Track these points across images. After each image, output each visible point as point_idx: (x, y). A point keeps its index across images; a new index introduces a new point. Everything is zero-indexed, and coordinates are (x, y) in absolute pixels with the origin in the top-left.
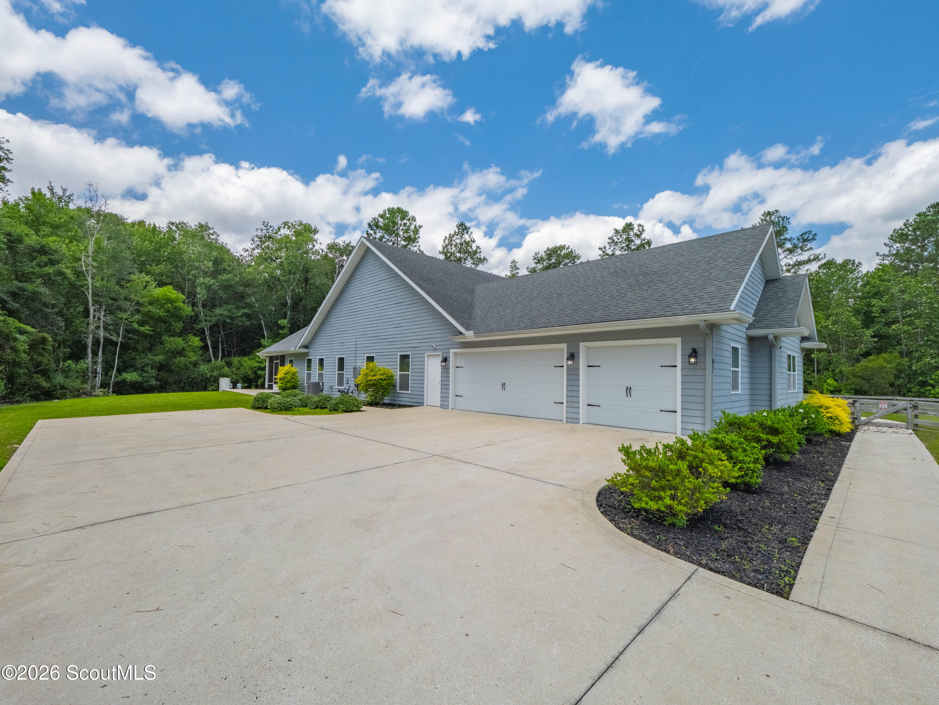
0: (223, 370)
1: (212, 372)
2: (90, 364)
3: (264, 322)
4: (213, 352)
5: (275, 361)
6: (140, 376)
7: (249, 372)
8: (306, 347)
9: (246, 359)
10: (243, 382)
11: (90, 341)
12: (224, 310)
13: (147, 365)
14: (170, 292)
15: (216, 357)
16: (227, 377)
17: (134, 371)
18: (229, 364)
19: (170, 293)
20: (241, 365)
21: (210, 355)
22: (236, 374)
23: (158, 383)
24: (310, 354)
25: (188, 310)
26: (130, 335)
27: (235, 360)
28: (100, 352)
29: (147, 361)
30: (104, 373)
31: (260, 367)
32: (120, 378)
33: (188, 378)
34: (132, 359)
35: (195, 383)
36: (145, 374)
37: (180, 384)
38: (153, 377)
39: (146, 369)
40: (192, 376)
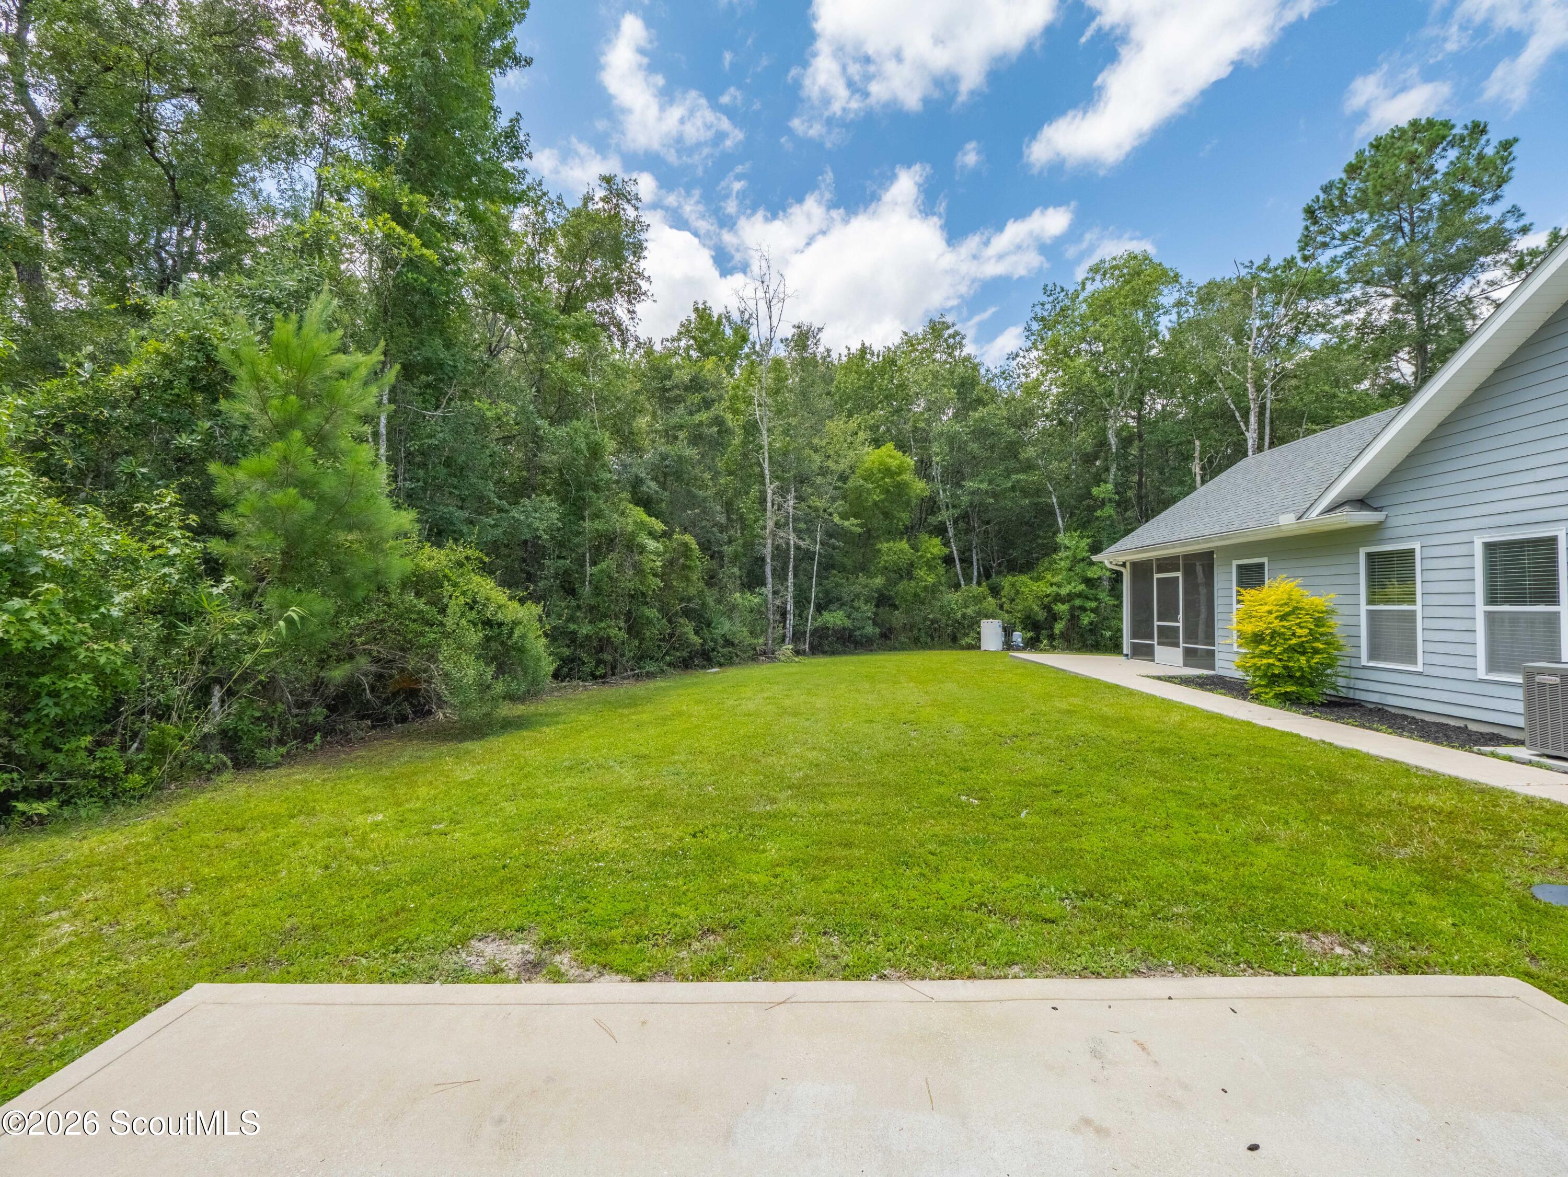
0: (985, 604)
1: (966, 607)
2: (770, 596)
3: (1058, 498)
4: (963, 569)
5: (1156, 576)
6: (849, 617)
7: (1036, 608)
8: (1362, 502)
9: (1024, 578)
10: (1024, 629)
11: (768, 551)
12: (981, 482)
13: (857, 596)
14: (889, 455)
15: (969, 580)
16: (994, 618)
17: (840, 608)
18: (995, 591)
19: (891, 457)
20: (1017, 592)
21: (956, 575)
22: (1007, 612)
23: (878, 630)
24: (1389, 534)
25: (919, 487)
26: (833, 541)
27: (1007, 582)
28: (791, 575)
29: (857, 588)
30: (797, 612)
31: (1058, 594)
32: (820, 622)
33: (925, 619)
34: (837, 585)
35: (935, 629)
36: (855, 615)
37: (911, 631)
38: (869, 618)
39: (856, 604)
40: (931, 616)
